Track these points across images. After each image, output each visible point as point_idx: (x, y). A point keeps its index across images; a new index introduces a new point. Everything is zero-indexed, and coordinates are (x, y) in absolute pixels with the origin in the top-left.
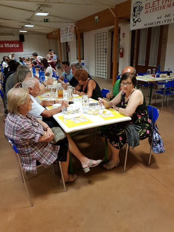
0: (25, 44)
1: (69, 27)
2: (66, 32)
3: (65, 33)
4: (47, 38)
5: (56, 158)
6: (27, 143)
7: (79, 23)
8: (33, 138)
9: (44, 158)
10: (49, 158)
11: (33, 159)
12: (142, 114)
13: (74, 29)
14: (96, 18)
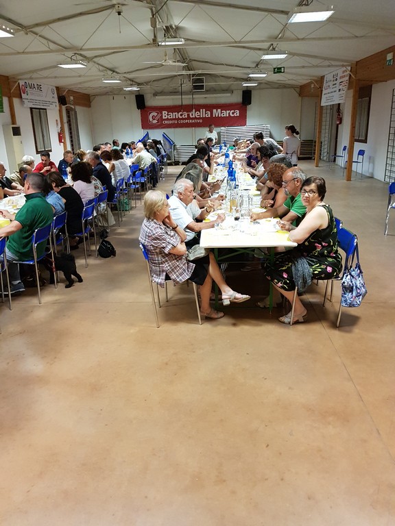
0: (252, 110)
1: (340, 74)
2: (334, 85)
3: (331, 86)
4: (300, 95)
5: (188, 277)
6: (158, 251)
7: (357, 66)
8: (164, 248)
9: (175, 273)
10: (181, 274)
11: (163, 271)
12: (324, 244)
13: (347, 78)
14: (390, 56)
